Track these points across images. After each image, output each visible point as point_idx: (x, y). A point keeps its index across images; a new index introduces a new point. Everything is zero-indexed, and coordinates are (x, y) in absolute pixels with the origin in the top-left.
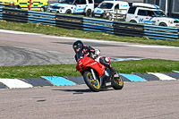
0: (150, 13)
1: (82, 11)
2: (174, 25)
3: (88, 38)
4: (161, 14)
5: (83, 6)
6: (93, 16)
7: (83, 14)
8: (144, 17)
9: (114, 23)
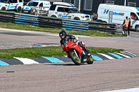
0: (67, 10)
1: (14, 8)
2: (85, 19)
3: (18, 29)
4: (76, 11)
5: (14, 4)
6: (23, 12)
7: (15, 10)
8: (62, 13)
9: (39, 17)
